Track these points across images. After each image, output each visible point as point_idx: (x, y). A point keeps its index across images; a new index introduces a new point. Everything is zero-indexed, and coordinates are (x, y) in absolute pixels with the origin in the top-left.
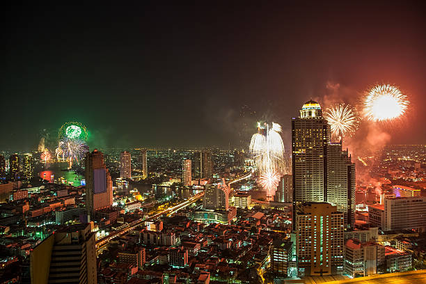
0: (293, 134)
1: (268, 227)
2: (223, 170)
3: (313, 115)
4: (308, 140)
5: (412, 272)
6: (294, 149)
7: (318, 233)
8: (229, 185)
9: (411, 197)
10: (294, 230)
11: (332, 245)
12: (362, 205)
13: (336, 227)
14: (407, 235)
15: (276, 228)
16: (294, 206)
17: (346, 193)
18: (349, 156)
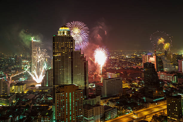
0: (54, 44)
1: (38, 103)
2: (7, 68)
3: (65, 34)
4: (63, 48)
5: (117, 118)
6: (54, 53)
7: (69, 103)
8: (11, 78)
9: (115, 78)
10: (54, 103)
11: (76, 109)
12: (92, 84)
13: (78, 98)
14: (114, 98)
15: (43, 103)
16: (54, 88)
17: (83, 78)
18: (85, 57)
